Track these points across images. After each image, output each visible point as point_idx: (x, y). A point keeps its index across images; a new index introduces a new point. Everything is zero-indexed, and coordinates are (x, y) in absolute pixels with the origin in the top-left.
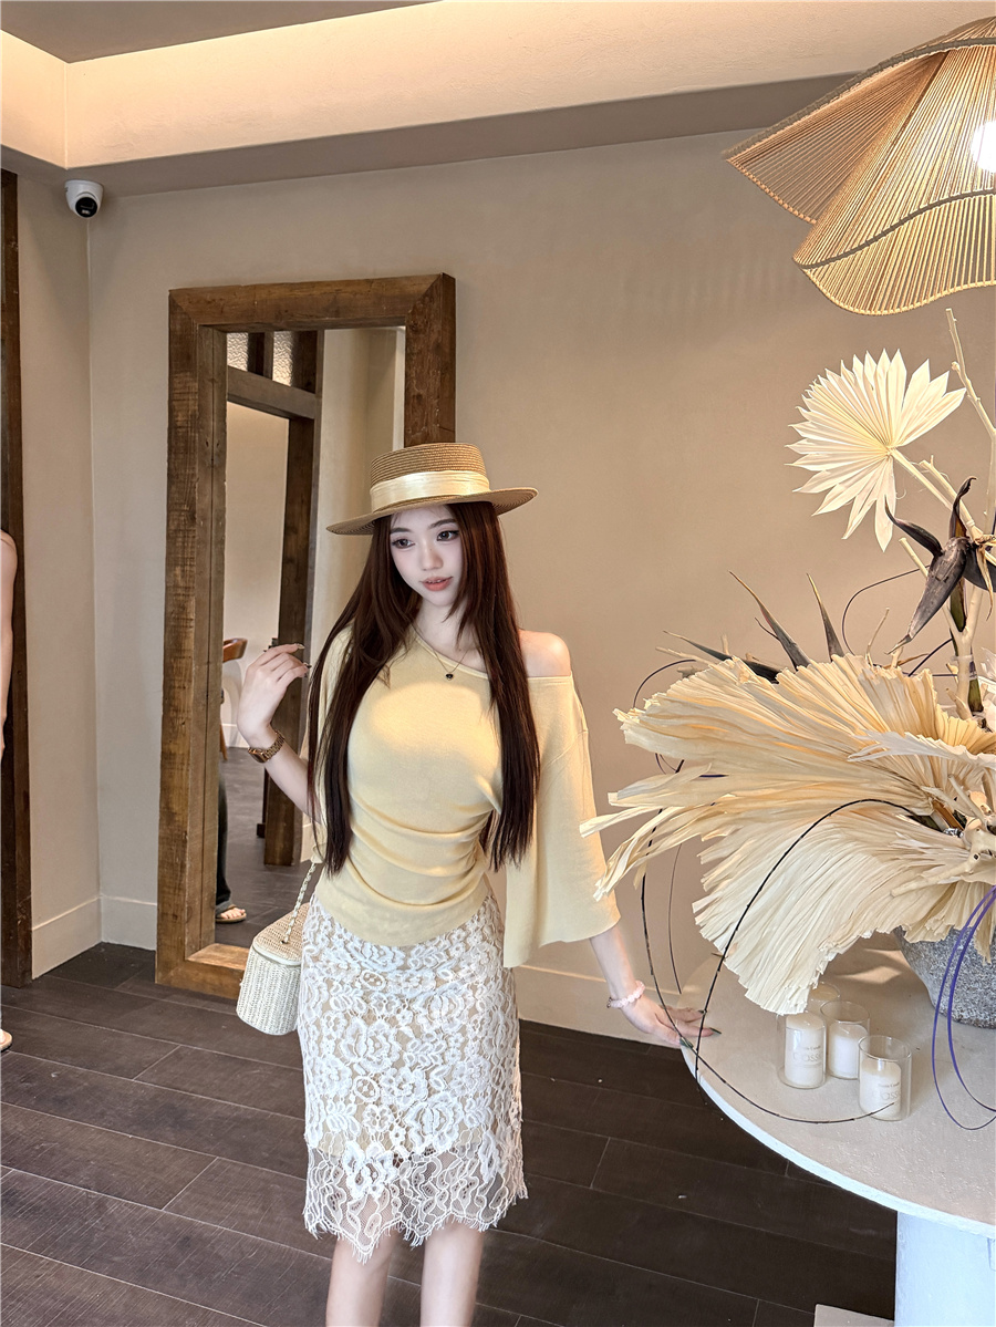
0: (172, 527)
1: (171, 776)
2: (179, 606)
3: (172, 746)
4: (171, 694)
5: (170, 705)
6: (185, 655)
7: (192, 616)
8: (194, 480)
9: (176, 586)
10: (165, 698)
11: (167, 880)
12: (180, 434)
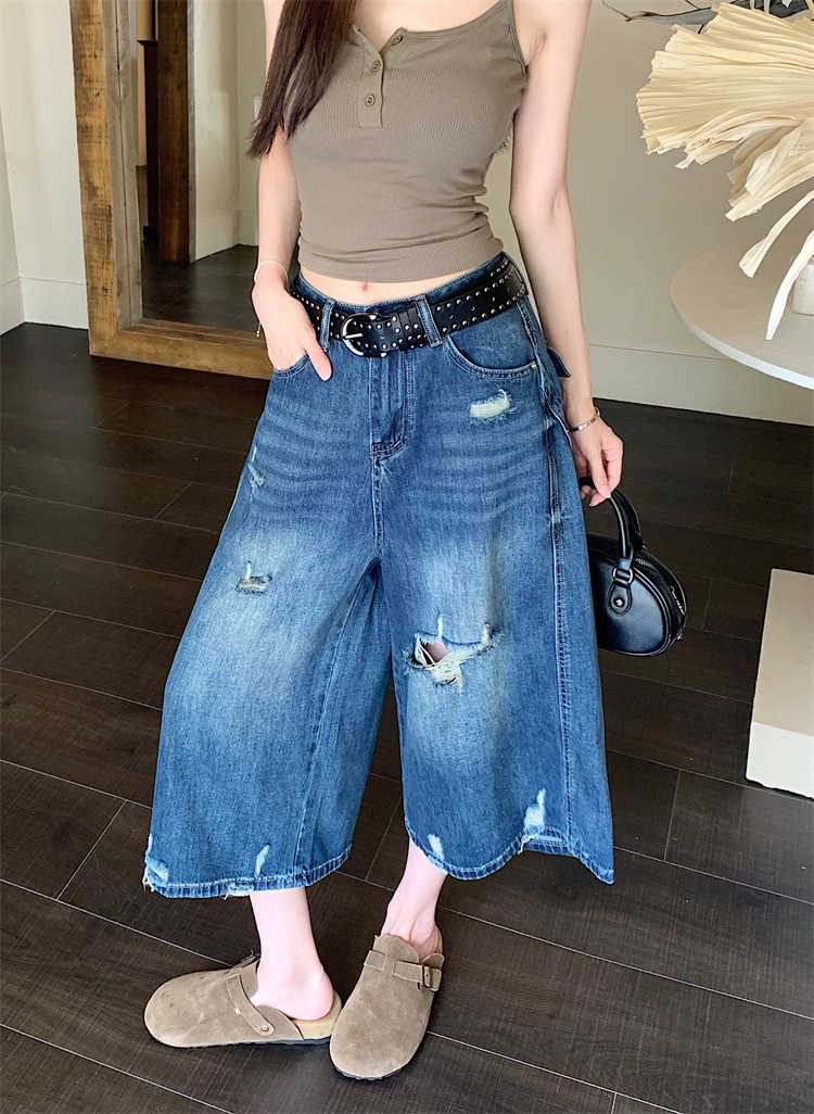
1: (90, 149)
3: (88, 120)
4: (83, 64)
5: (82, 75)
6: (95, 20)
10: (76, 68)
11: (94, 254)
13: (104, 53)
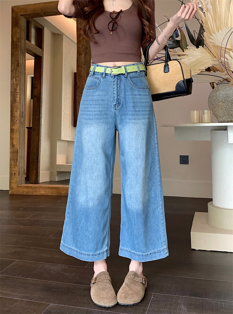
0: (13, 68)
1: (13, 135)
2: (15, 89)
3: (13, 127)
5: (13, 116)
6: (17, 102)
7: (18, 92)
8: (19, 55)
9: (14, 84)
10: (11, 114)
11: (12, 164)
12: (14, 44)
13: (19, 110)
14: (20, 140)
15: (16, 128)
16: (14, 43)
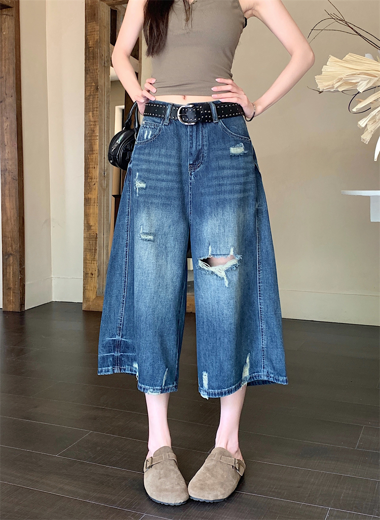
0: (88, 94)
1: (89, 209)
2: (91, 130)
3: (90, 196)
4: (89, 171)
5: (88, 176)
6: (95, 152)
7: (98, 135)
8: (98, 71)
9: (90, 121)
10: (85, 173)
11: (88, 257)
12: (91, 51)
13: (98, 166)
14: (101, 218)
15: (94, 197)
16: (89, 50)
